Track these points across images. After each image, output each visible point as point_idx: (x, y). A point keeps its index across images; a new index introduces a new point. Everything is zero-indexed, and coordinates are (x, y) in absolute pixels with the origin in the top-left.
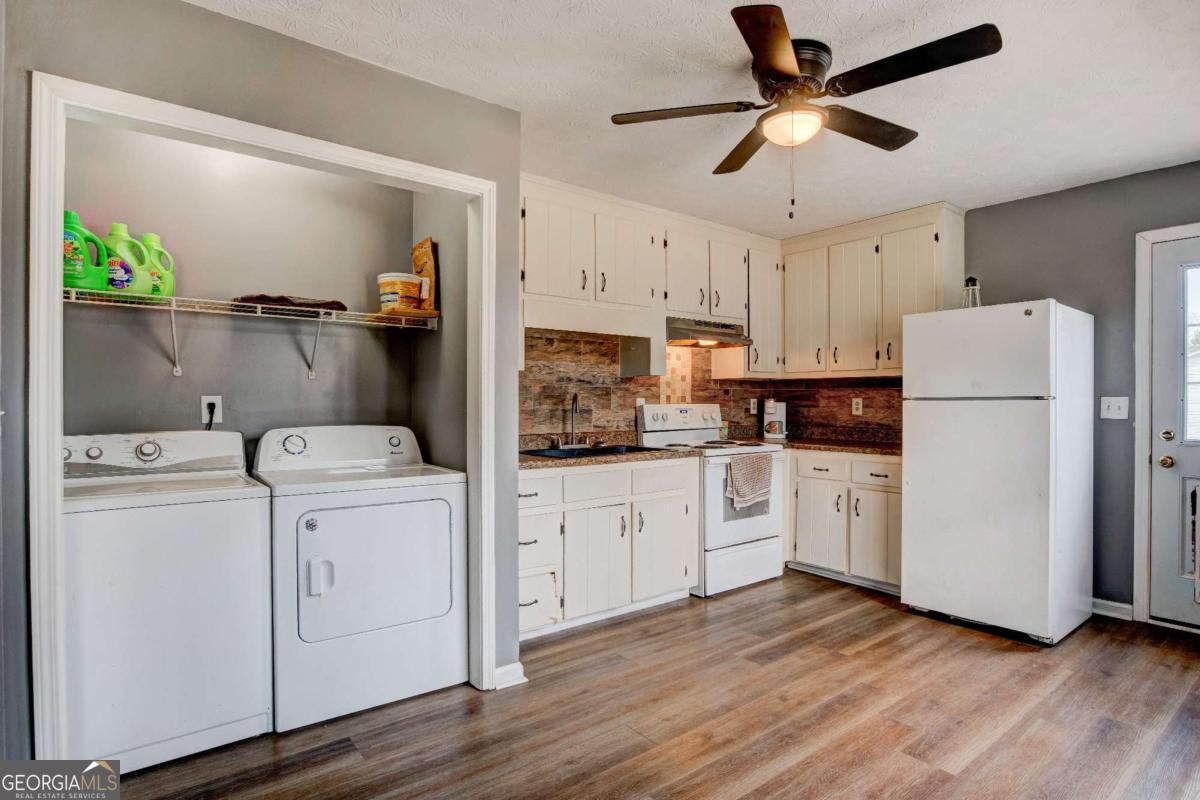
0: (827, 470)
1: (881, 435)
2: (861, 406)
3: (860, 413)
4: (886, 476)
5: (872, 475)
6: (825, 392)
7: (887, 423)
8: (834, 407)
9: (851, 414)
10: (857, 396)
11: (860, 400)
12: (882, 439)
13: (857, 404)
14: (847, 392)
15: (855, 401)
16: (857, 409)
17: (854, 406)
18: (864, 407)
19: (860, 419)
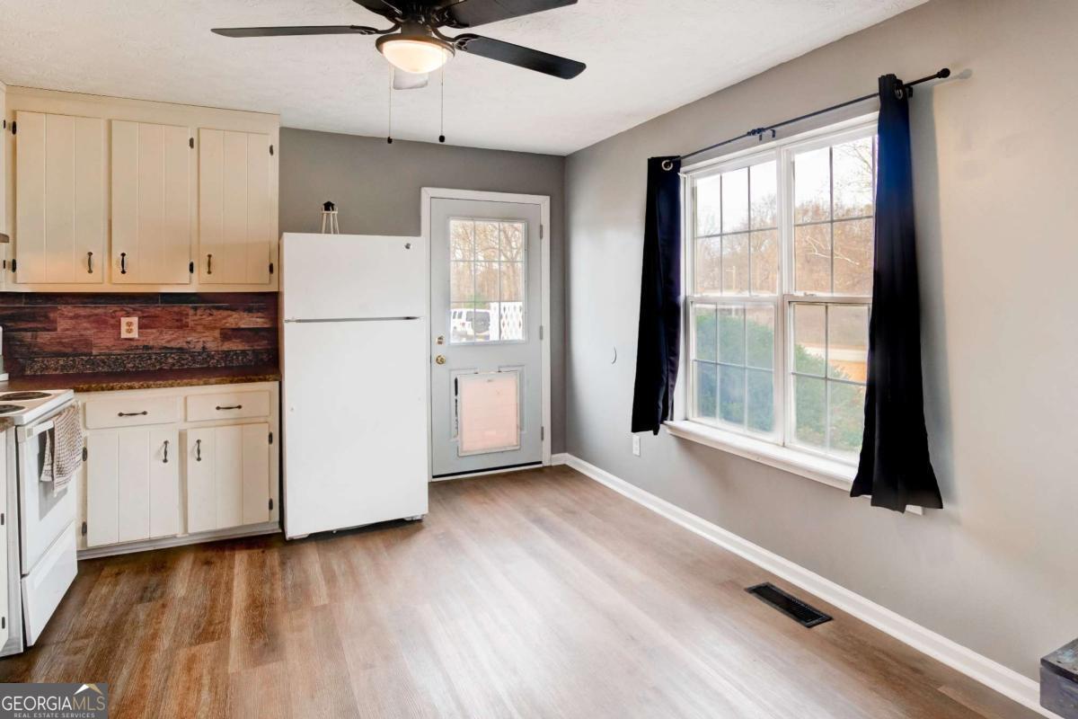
0: (145, 413)
1: (170, 361)
2: (135, 327)
3: (135, 335)
4: (240, 407)
5: (218, 408)
6: (68, 310)
7: (178, 346)
8: (86, 329)
9: (119, 338)
10: (128, 315)
11: (135, 320)
12: (174, 365)
13: (129, 324)
14: (111, 309)
15: (124, 321)
16: (129, 331)
17: (124, 328)
18: (140, 328)
19: (134, 344)
